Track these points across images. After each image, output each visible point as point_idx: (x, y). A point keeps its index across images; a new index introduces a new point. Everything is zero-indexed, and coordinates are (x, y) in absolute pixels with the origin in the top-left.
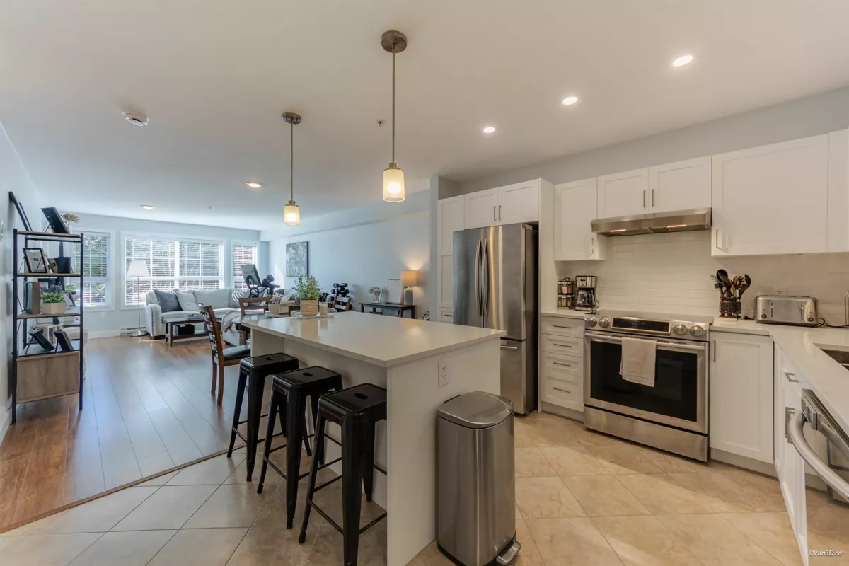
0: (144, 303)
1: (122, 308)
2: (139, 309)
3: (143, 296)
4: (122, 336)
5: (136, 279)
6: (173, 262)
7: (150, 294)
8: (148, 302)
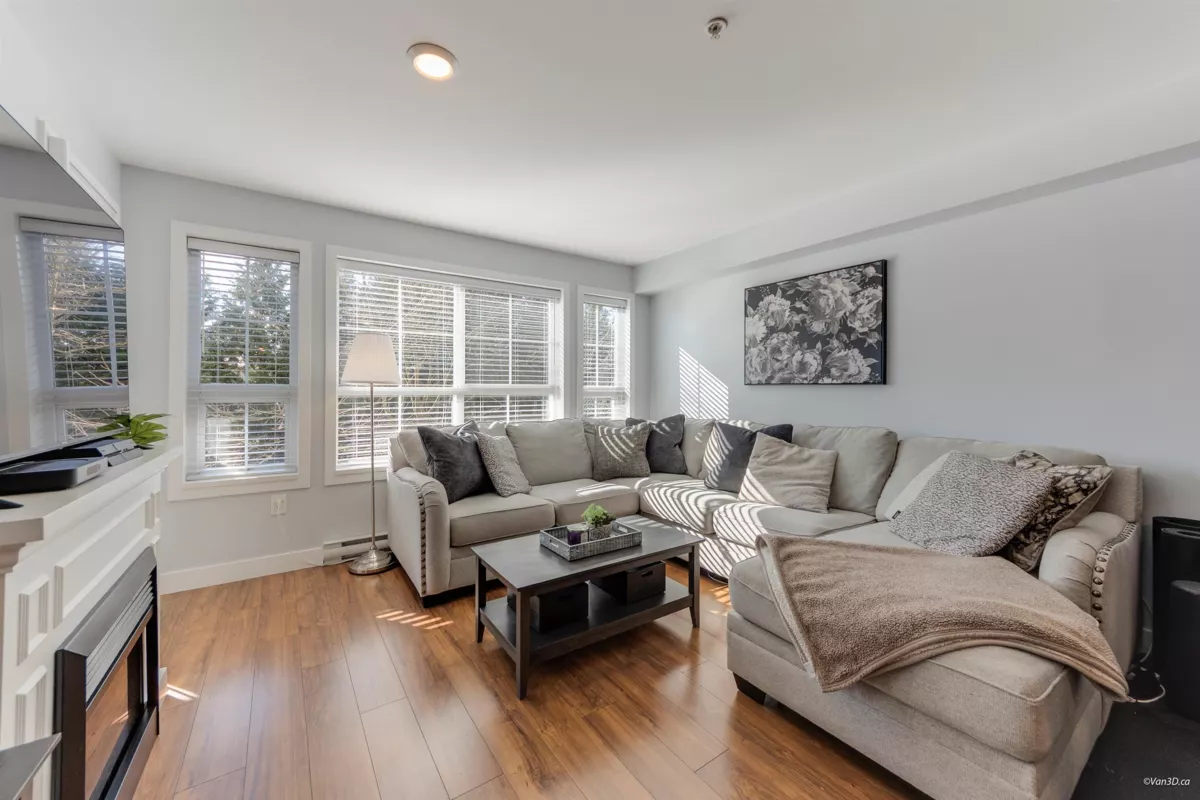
0: (384, 462)
1: (328, 482)
2: (374, 482)
3: (384, 442)
4: (329, 569)
5: (365, 390)
6: (450, 344)
7: (403, 437)
8: (399, 464)
